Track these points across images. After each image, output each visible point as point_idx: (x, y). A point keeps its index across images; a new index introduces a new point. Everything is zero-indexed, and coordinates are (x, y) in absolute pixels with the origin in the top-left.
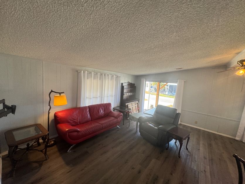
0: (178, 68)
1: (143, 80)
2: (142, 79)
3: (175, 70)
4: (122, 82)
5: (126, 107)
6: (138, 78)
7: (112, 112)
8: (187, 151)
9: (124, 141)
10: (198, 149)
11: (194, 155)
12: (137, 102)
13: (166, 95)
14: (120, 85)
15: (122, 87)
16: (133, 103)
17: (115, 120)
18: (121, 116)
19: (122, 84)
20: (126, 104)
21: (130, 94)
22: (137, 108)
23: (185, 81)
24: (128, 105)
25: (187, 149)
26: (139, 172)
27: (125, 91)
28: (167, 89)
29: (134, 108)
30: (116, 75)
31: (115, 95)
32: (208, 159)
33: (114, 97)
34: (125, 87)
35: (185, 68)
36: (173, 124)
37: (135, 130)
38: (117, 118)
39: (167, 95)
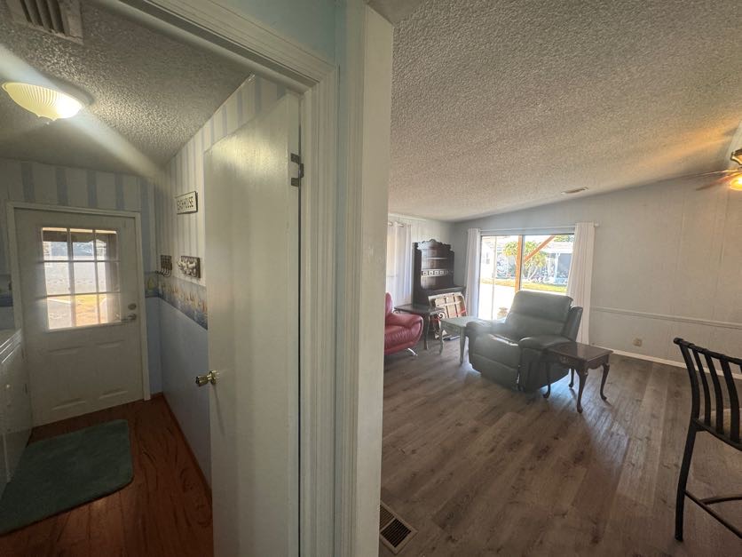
0: (571, 189)
1: (475, 233)
2: (470, 231)
3: (565, 196)
4: (414, 240)
5: (429, 305)
6: (460, 228)
7: (395, 317)
8: (603, 401)
9: (430, 380)
10: (637, 401)
11: (621, 410)
12: (460, 294)
13: (548, 284)
14: (412, 248)
15: (417, 255)
16: (449, 296)
17: (405, 333)
18: (417, 323)
19: (416, 245)
20: (430, 298)
21: (438, 272)
22: (459, 310)
23: (597, 225)
24: (433, 301)
25: (604, 398)
26: (475, 431)
27: (424, 264)
28: (553, 265)
29: (452, 310)
30: (399, 223)
31: (398, 276)
32: (662, 419)
33: (395, 278)
34: (424, 254)
35: (593, 188)
36: (562, 335)
37: (457, 361)
38: (410, 328)
39: (552, 285)
